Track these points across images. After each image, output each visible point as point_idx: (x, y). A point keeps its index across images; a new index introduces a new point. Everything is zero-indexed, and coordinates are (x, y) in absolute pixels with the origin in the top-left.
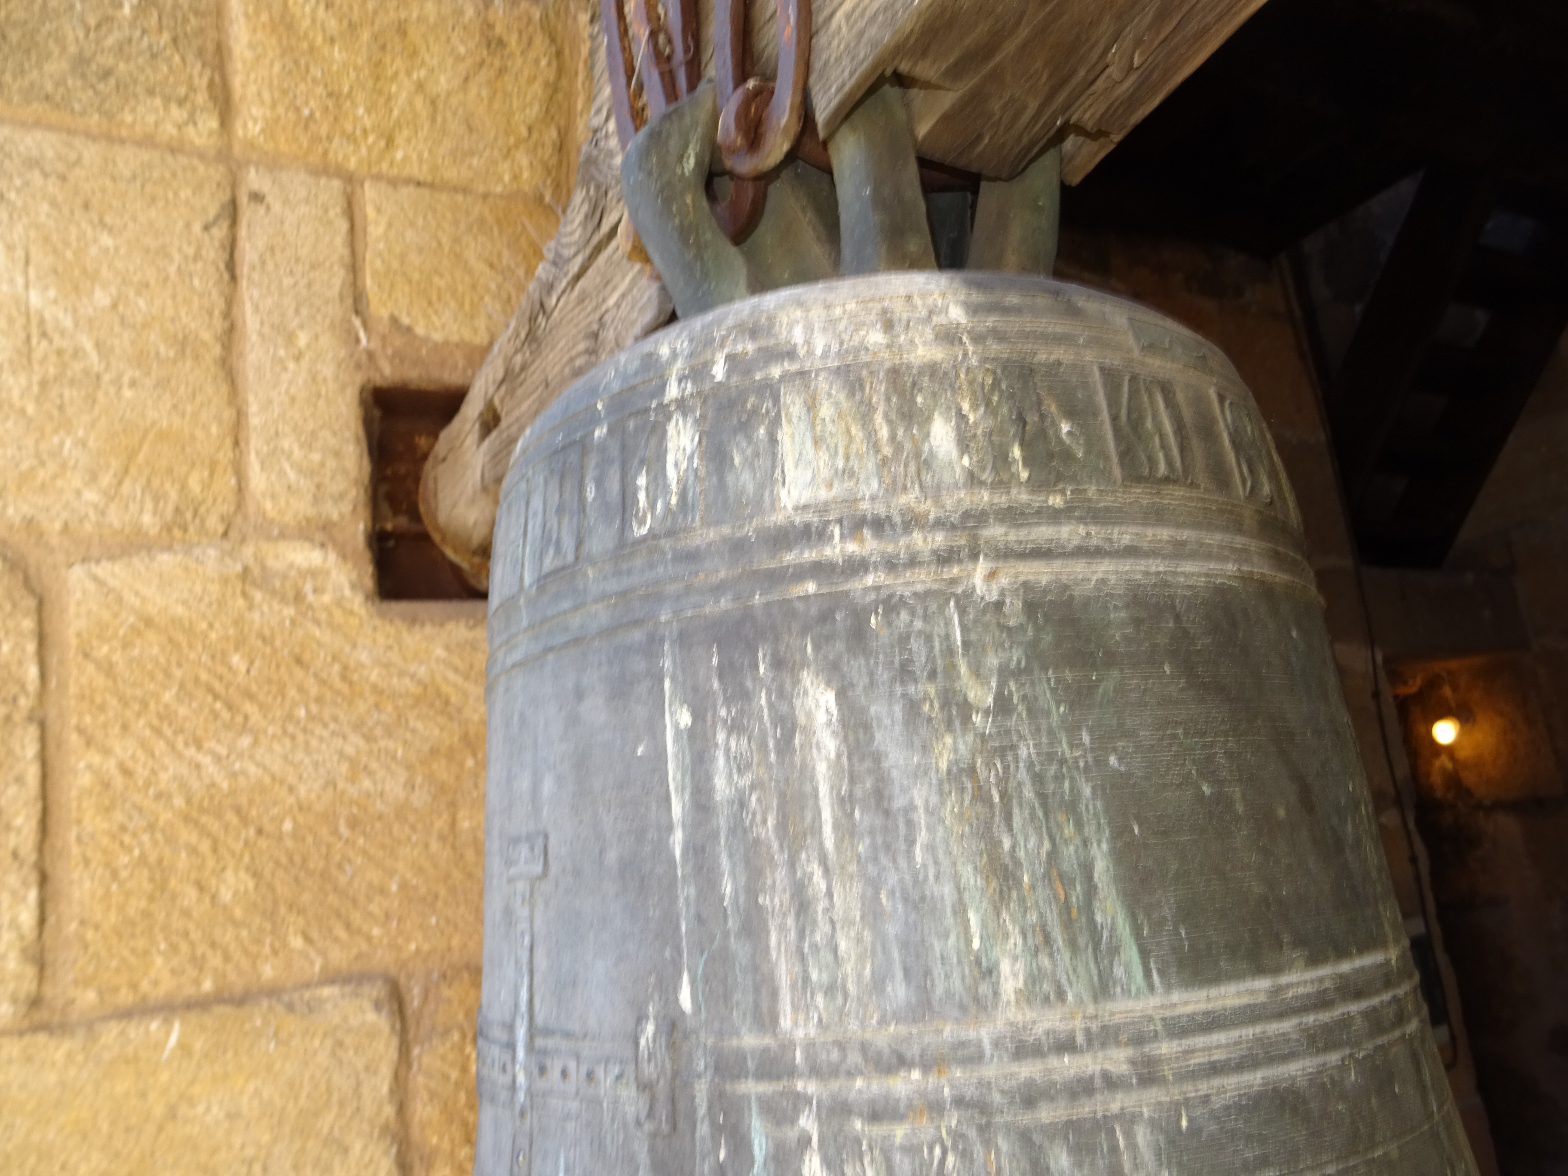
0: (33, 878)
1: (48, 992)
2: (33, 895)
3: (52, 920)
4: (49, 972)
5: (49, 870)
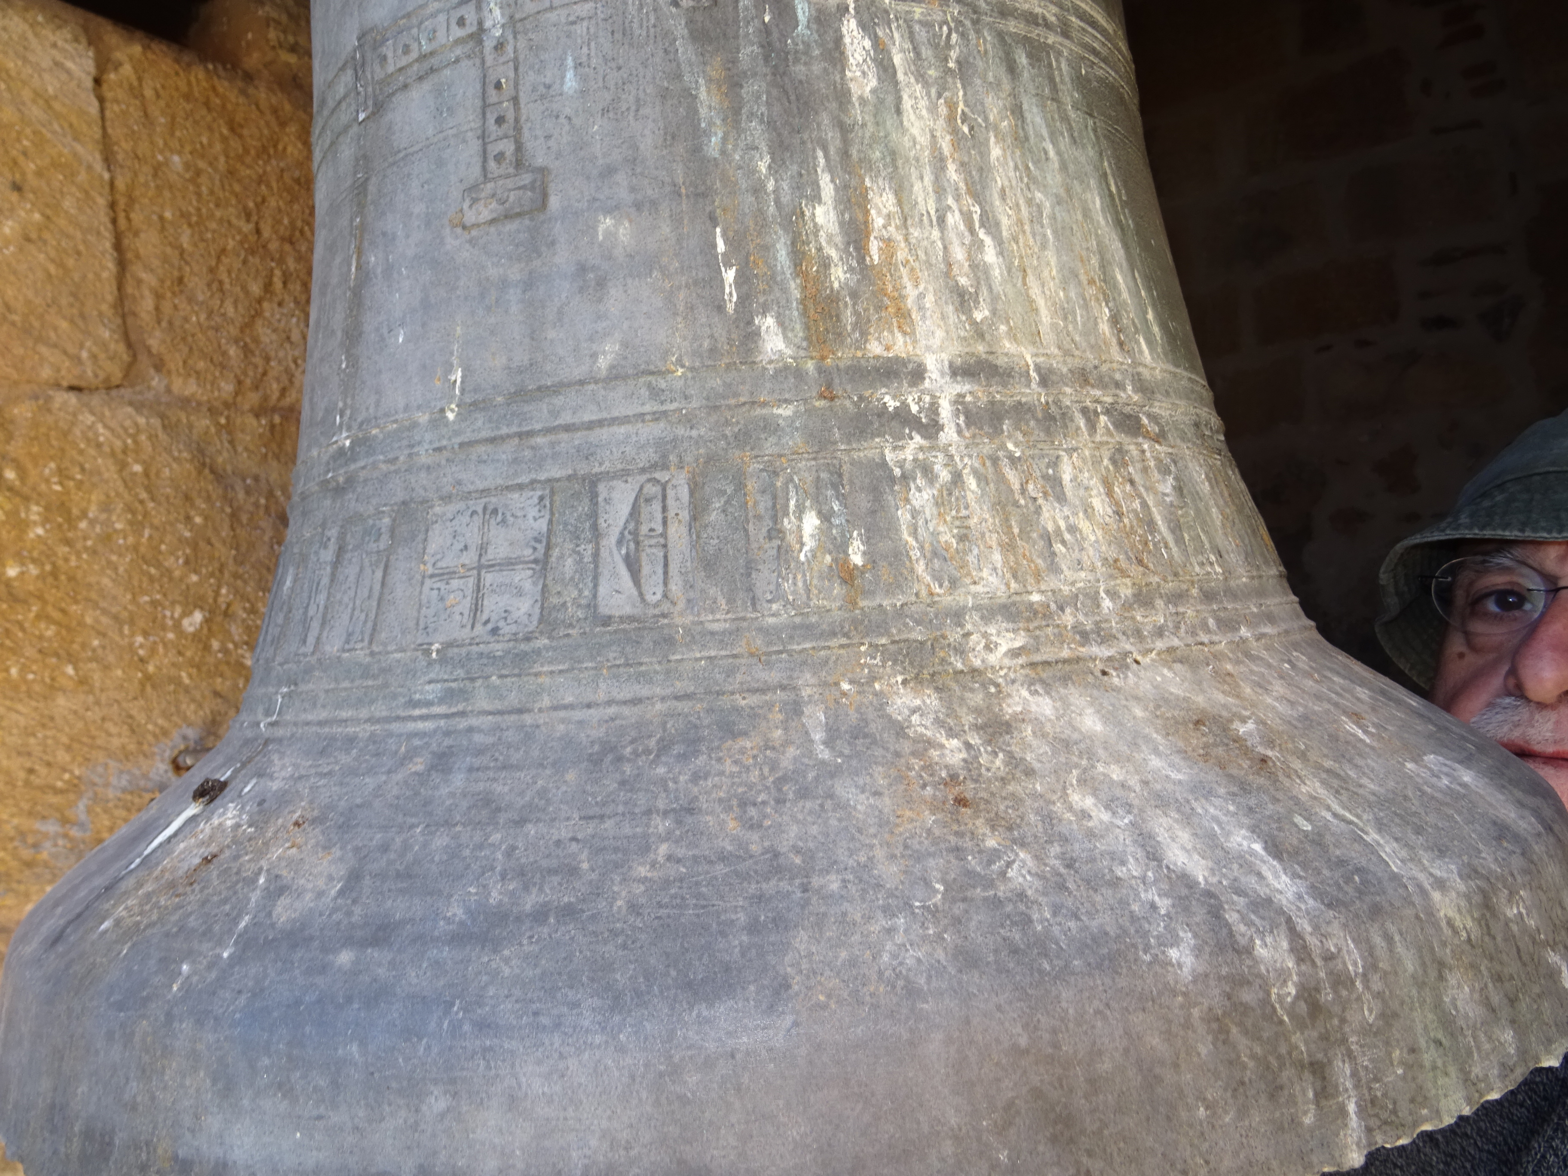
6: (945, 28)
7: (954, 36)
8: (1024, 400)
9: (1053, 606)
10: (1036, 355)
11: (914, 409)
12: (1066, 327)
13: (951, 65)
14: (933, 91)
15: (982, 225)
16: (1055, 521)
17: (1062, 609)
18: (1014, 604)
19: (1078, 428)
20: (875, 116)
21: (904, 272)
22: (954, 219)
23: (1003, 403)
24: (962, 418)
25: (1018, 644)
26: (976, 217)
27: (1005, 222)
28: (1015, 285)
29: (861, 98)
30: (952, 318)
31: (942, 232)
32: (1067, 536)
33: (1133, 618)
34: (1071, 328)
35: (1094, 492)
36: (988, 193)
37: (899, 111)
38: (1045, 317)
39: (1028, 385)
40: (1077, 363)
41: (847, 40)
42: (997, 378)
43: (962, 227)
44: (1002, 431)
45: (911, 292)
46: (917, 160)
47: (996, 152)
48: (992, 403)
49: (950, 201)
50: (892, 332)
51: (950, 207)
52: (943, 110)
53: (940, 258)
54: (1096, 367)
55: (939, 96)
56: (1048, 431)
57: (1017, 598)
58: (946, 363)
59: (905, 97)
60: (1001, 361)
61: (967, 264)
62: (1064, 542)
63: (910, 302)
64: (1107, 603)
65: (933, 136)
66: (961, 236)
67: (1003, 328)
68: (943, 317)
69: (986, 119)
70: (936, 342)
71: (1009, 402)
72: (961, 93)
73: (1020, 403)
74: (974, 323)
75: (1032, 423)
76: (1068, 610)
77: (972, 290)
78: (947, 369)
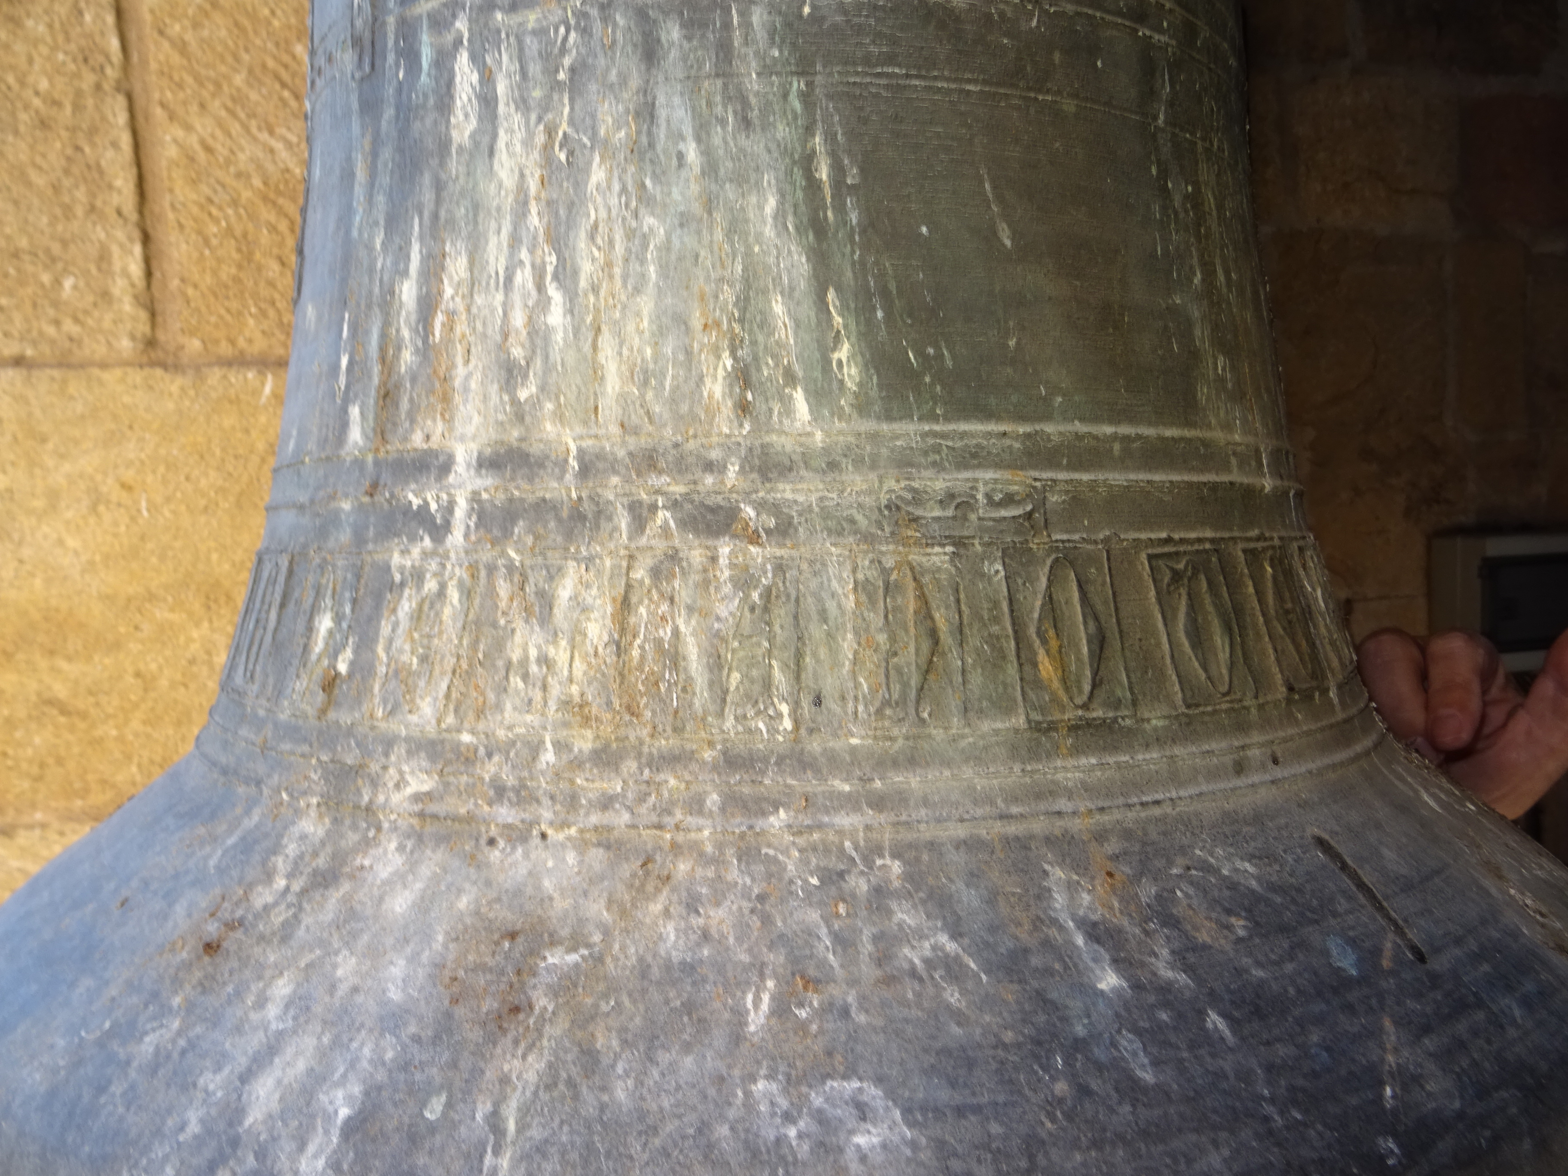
0: (137, 234)
1: (161, 336)
2: (138, 249)
3: (157, 275)
4: (159, 319)
5: (150, 231)
6: (562, 30)
7: (573, 35)
8: (548, 496)
9: (482, 751)
10: (581, 438)
11: (433, 506)
12: (642, 396)
13: (562, 76)
14: (533, 117)
15: (556, 277)
16: (525, 650)
17: (490, 755)
18: (442, 742)
19: (616, 529)
20: (468, 166)
21: (460, 349)
22: (524, 277)
23: (522, 500)
24: (474, 518)
25: (425, 788)
26: (550, 269)
27: (586, 268)
28: (579, 350)
29: (460, 147)
30: (495, 399)
31: (506, 295)
32: (534, 668)
33: (572, 782)
34: (650, 395)
35: (595, 615)
36: (572, 235)
37: (491, 153)
38: (613, 384)
39: (561, 478)
40: (644, 441)
41: (458, 79)
42: (526, 470)
43: (530, 285)
44: (512, 533)
45: (461, 371)
46: (499, 209)
47: (597, 175)
48: (511, 500)
49: (524, 255)
50: (434, 420)
51: (521, 262)
52: (540, 138)
53: (497, 328)
54: (676, 445)
55: (540, 119)
56: (569, 536)
57: (446, 735)
58: (475, 454)
59: (501, 133)
60: (535, 449)
61: (524, 333)
62: (525, 677)
63: (457, 383)
64: (548, 756)
65: (522, 175)
66: (526, 296)
67: (549, 406)
68: (485, 398)
69: (594, 137)
70: (470, 430)
71: (531, 498)
72: (567, 110)
73: (544, 500)
74: (514, 402)
75: (552, 524)
76: (496, 758)
77: (523, 363)
78: (474, 462)
